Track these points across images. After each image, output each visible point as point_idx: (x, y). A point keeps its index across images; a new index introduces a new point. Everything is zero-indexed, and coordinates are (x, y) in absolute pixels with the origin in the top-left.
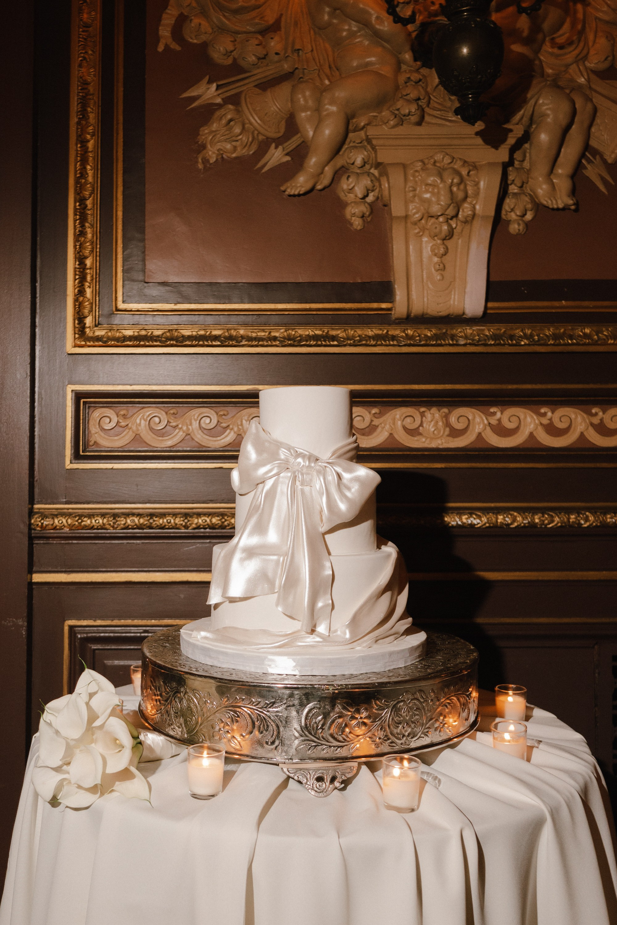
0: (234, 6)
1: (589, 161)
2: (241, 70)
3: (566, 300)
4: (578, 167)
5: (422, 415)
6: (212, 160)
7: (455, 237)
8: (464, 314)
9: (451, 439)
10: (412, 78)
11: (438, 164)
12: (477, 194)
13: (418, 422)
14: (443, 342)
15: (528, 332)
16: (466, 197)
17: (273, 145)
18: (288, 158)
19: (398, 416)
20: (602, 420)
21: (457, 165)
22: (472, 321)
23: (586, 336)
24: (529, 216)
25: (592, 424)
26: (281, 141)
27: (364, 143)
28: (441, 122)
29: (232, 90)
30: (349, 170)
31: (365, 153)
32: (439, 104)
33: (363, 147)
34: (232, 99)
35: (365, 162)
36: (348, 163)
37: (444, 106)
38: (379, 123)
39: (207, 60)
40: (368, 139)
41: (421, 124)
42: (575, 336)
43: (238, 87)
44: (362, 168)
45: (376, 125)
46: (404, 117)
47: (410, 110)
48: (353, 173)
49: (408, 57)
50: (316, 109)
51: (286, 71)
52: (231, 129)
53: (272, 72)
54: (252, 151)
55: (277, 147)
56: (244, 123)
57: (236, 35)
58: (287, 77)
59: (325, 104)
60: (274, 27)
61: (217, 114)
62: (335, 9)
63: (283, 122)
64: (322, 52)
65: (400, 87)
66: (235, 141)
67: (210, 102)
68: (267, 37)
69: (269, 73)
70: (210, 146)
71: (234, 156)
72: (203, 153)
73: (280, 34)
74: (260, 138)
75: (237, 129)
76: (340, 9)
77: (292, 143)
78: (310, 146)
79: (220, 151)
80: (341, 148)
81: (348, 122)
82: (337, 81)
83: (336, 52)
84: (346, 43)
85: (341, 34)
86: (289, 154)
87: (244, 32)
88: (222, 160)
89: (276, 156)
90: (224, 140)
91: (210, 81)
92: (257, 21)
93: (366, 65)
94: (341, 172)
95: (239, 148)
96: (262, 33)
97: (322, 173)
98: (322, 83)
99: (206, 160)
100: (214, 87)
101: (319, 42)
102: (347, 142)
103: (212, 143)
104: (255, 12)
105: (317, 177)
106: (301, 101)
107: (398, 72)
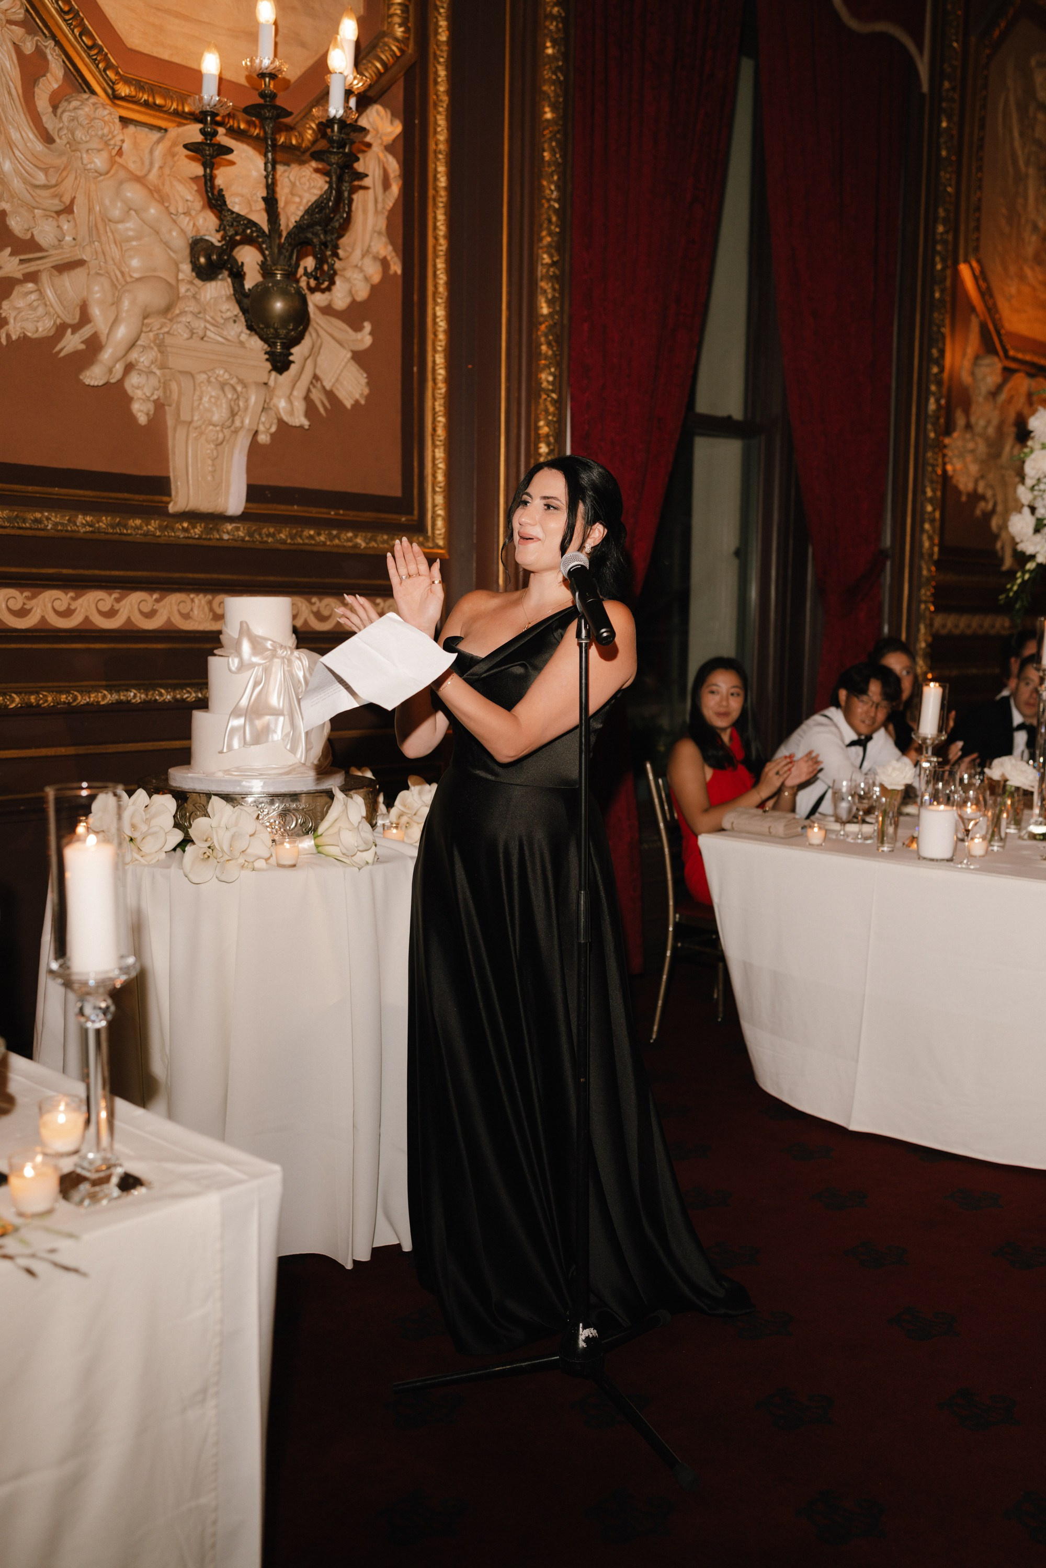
0: (37, 183)
1: (314, 387)
2: (39, 248)
3: (298, 505)
4: (309, 391)
5: (192, 600)
6: (14, 337)
7: (224, 443)
8: (226, 512)
9: (213, 623)
10: (192, 290)
11: (220, 379)
12: (246, 408)
13: (189, 608)
14: (212, 536)
15: (272, 530)
16: (239, 410)
17: (69, 331)
18: (83, 347)
19: (173, 601)
20: (319, 608)
21: (234, 381)
22: (231, 519)
23: (311, 537)
24: (273, 429)
25: (313, 612)
26: (76, 328)
27: (152, 345)
28: (220, 339)
29: (32, 267)
30: (137, 367)
31: (153, 354)
32: (212, 318)
33: (152, 348)
34: (32, 277)
35: (152, 363)
36: (137, 361)
37: (217, 322)
38: (175, 333)
39: (7, 230)
40: (157, 342)
41: (205, 339)
42: (304, 537)
43: (38, 265)
44: (149, 367)
45: (173, 335)
46: (195, 331)
47: (199, 325)
48: (142, 371)
49: (186, 268)
50: (113, 304)
51: (79, 257)
52: (35, 309)
53: (67, 255)
54: (51, 334)
55: (73, 333)
56: (46, 305)
57: (36, 211)
58: (80, 263)
59: (126, 304)
60: (68, 210)
61: (18, 290)
62: (130, 209)
63: (78, 309)
64: (113, 246)
65: (181, 295)
66: (38, 322)
67: (11, 275)
68: (63, 218)
69: (64, 256)
70: (12, 321)
71: (36, 336)
72: (6, 327)
73: (74, 219)
74: (58, 321)
75: (41, 311)
76: (136, 211)
77: (86, 332)
78: (103, 338)
79: (22, 328)
80: (133, 345)
81: (143, 324)
82: (133, 282)
83: (124, 248)
84: (134, 243)
85: (131, 233)
86: (83, 342)
87: (44, 210)
88: (24, 339)
89: (72, 343)
90: (27, 319)
91: (12, 254)
92: (56, 201)
93: (155, 270)
94: (129, 368)
95: (40, 329)
96: (58, 213)
97: (114, 366)
98: (117, 280)
99: (8, 336)
100: (16, 260)
101: (109, 234)
102: (139, 343)
103: (15, 319)
104: (53, 190)
105: (110, 371)
106: (98, 292)
107: (178, 280)
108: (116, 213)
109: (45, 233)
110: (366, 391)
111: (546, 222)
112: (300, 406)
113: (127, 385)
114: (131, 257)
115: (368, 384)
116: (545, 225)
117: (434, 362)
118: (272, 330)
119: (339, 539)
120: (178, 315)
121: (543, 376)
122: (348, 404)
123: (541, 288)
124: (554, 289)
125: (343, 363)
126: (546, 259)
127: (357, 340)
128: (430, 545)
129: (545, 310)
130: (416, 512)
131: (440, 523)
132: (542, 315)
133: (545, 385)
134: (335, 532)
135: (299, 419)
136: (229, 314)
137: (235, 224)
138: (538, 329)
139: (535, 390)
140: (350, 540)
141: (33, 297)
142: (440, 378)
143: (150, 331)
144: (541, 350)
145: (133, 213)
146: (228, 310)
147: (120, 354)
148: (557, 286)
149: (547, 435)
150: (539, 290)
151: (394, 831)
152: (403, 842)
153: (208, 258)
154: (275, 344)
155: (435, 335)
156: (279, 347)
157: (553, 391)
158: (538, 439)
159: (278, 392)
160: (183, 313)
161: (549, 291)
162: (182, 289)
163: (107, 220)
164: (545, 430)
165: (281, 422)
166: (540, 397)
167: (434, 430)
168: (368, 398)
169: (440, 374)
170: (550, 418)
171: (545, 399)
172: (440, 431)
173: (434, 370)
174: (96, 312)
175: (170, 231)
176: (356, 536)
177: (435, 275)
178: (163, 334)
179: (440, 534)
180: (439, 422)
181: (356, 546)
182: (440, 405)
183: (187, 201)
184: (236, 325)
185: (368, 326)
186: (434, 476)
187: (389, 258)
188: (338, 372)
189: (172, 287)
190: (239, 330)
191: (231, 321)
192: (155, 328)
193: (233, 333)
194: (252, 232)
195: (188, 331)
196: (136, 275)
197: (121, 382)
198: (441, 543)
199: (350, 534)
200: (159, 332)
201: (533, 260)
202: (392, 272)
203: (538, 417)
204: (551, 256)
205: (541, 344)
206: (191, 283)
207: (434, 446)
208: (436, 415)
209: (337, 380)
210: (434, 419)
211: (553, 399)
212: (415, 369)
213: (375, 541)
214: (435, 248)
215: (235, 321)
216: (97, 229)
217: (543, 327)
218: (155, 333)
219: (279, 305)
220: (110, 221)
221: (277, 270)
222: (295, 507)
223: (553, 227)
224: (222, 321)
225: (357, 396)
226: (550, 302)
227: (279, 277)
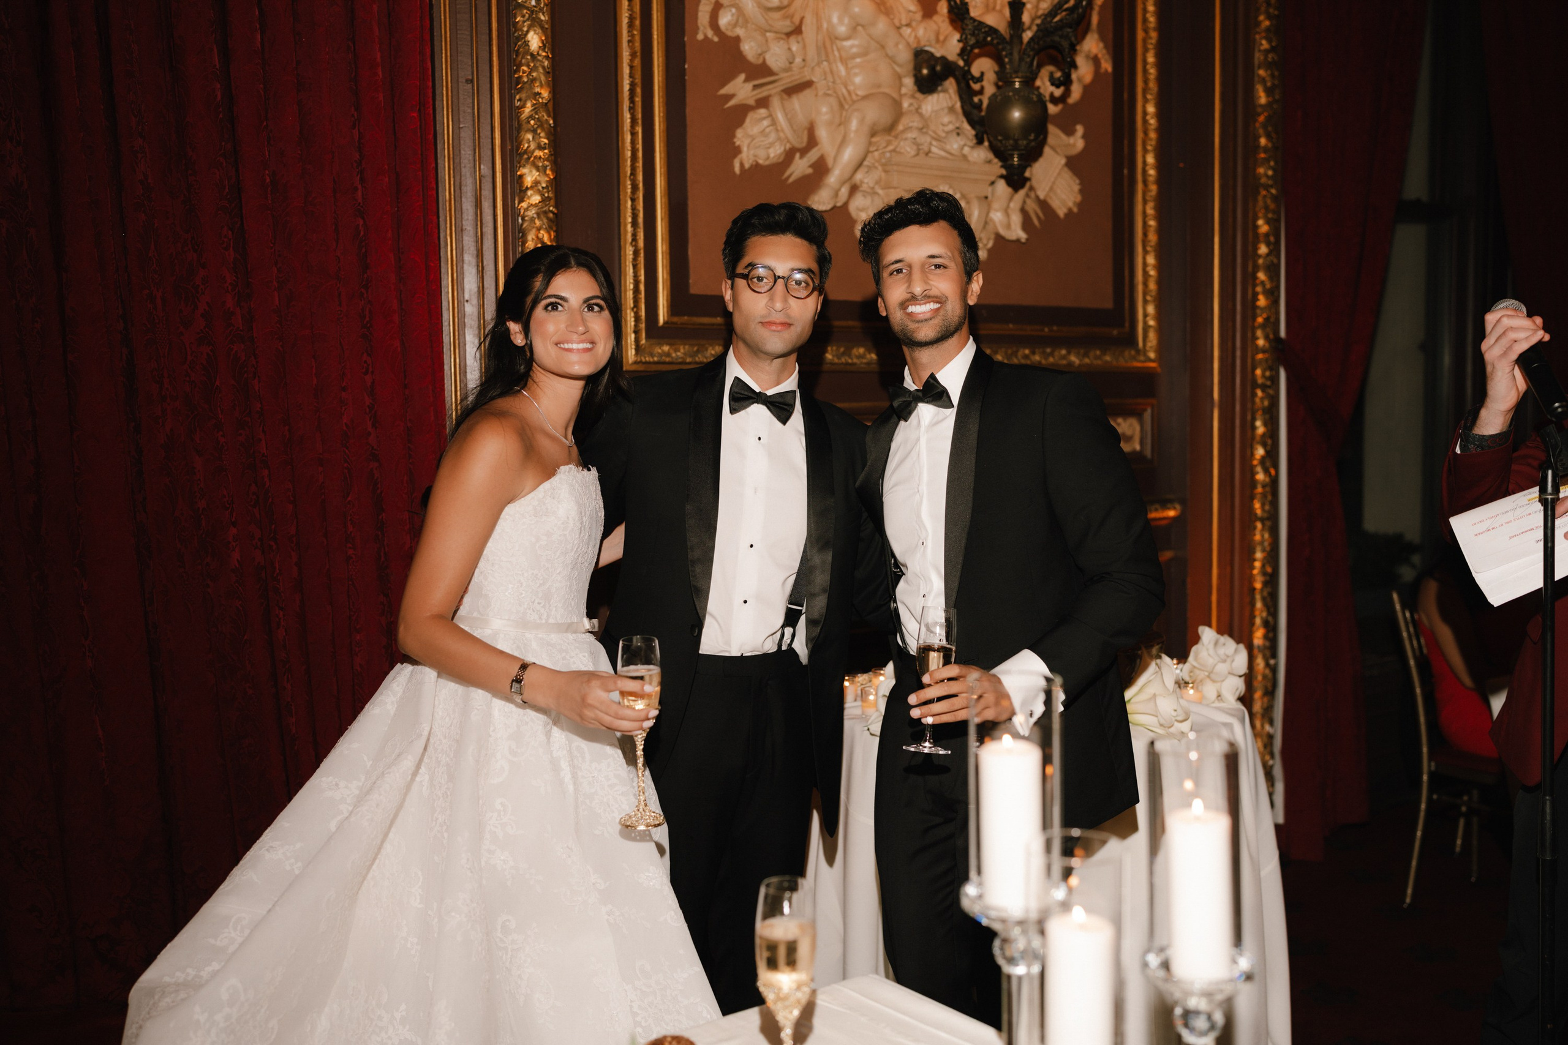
1: (1029, 197)
6: (747, 166)
10: (914, 104)
17: (798, 155)
23: (1026, 357)
24: (990, 244)
26: (804, 151)
27: (877, 164)
28: (943, 153)
29: (763, 92)
30: (861, 189)
31: (878, 173)
32: (935, 132)
33: (876, 168)
34: (763, 103)
35: (877, 183)
36: (862, 182)
37: (939, 136)
38: (902, 151)
39: (740, 56)
40: (883, 161)
41: (930, 155)
42: (1020, 357)
43: (769, 89)
44: (873, 188)
45: (900, 153)
46: (921, 147)
47: (925, 140)
48: (868, 192)
49: (909, 82)
50: (840, 125)
51: (808, 78)
52: (767, 136)
53: (794, 77)
54: (781, 160)
55: (801, 157)
56: (777, 130)
57: (768, 34)
58: (808, 84)
59: (854, 124)
60: (797, 31)
61: (751, 117)
62: (858, 25)
63: (806, 132)
64: (839, 64)
65: (904, 110)
66: (769, 148)
67: (745, 102)
68: (792, 39)
69: (793, 78)
70: (745, 149)
71: (768, 163)
72: (739, 156)
73: (803, 39)
74: (788, 146)
75: (773, 136)
76: (863, 26)
77: (813, 155)
78: (830, 162)
79: (755, 156)
80: (859, 165)
81: (870, 144)
82: (858, 100)
83: (850, 66)
84: (858, 60)
85: (854, 50)
86: (810, 166)
87: (776, 32)
88: (756, 166)
89: (800, 167)
90: (759, 147)
91: (746, 80)
92: (788, 23)
93: (879, 86)
94: (854, 189)
95: (772, 155)
96: (789, 35)
97: (839, 190)
98: (845, 99)
99: (742, 165)
100: (749, 86)
101: (836, 53)
102: (866, 163)
103: (748, 146)
104: (783, 12)
105: (836, 194)
106: (823, 112)
107: (901, 96)
108: (842, 30)
109: (776, 57)
110: (1079, 198)
111: (1264, 5)
112: (1016, 219)
113: (853, 208)
114: (856, 75)
115: (1081, 191)
116: (1263, 9)
117: (1145, 163)
118: (1011, 142)
119: (1053, 357)
120: (903, 131)
121: (1261, 170)
122: (1061, 212)
123: (1259, 75)
124: (1273, 76)
125: (1057, 171)
126: (1265, 45)
127: (1069, 145)
128: (1142, 358)
129: (1263, 99)
130: (1127, 324)
131: (1152, 335)
132: (1261, 106)
133: (1263, 180)
134: (1048, 350)
135: (1017, 233)
136: (951, 127)
137: (976, 32)
138: (1255, 121)
139: (1252, 187)
140: (1064, 357)
141: (766, 123)
142: (1151, 179)
143: (876, 150)
144: (1259, 143)
145: (860, 28)
146: (950, 122)
147: (847, 175)
148: (1276, 73)
149: (1267, 235)
150: (1256, 79)
151: (1191, 692)
152: (1200, 703)
153: (932, 69)
154: (1012, 156)
155: (1146, 133)
156: (1016, 159)
157: (1271, 186)
158: (1257, 239)
159: (996, 205)
160: (908, 129)
161: (1268, 79)
162: (905, 104)
163: (834, 38)
164: (1263, 227)
165: (999, 238)
166: (1258, 193)
167: (1145, 235)
168: (1080, 205)
169: (1150, 175)
170: (1270, 215)
171: (1265, 196)
172: (1153, 238)
173: (1144, 171)
174: (822, 133)
175: (897, 45)
176: (1069, 353)
177: (1145, 71)
178: (891, 152)
179: (1151, 347)
180: (1150, 226)
181: (1070, 364)
182: (1151, 208)
183: (910, 11)
184: (959, 139)
185: (1080, 130)
186: (1145, 284)
187: (1100, 56)
188: (1052, 179)
189: (897, 104)
190: (962, 143)
191: (954, 134)
192: (881, 147)
193: (955, 146)
194: (992, 40)
195: (915, 147)
196: (860, 93)
197: (846, 205)
198: (1152, 355)
199: (1064, 352)
200: (884, 150)
201: (1250, 47)
202: (1102, 70)
203: (1257, 215)
204: (1269, 41)
205: (1260, 137)
206: (913, 97)
207: (1145, 252)
208: (1147, 219)
209: (1051, 189)
210: (1145, 223)
211: (1272, 194)
212: (1126, 171)
213: (1088, 357)
214: (1145, 41)
215: (958, 134)
216: (825, 47)
217: (1262, 118)
218: (881, 151)
219: (1016, 114)
220: (837, 38)
221: (1017, 77)
222: (1011, 326)
223: (1271, 10)
224: (943, 135)
225: (1070, 204)
226: (1269, 91)
227: (1017, 85)
